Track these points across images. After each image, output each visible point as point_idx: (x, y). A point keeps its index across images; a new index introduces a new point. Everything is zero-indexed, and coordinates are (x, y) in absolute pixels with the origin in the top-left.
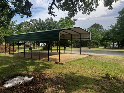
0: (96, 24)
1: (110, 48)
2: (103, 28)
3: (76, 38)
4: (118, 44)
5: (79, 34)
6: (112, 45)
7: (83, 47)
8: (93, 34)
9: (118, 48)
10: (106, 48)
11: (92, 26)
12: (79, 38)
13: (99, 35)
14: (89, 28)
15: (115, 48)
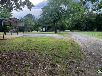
0: (29, 14)
1: (41, 32)
2: (34, 17)
3: (14, 24)
4: (45, 29)
5: (16, 22)
6: (41, 30)
7: (21, 32)
8: (28, 21)
9: (45, 31)
10: (38, 32)
11: (27, 16)
12: (16, 24)
13: (32, 23)
14: (25, 17)
15: (44, 32)
